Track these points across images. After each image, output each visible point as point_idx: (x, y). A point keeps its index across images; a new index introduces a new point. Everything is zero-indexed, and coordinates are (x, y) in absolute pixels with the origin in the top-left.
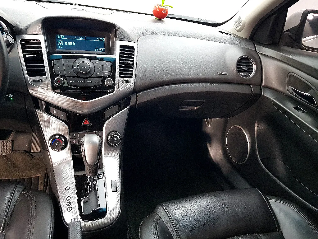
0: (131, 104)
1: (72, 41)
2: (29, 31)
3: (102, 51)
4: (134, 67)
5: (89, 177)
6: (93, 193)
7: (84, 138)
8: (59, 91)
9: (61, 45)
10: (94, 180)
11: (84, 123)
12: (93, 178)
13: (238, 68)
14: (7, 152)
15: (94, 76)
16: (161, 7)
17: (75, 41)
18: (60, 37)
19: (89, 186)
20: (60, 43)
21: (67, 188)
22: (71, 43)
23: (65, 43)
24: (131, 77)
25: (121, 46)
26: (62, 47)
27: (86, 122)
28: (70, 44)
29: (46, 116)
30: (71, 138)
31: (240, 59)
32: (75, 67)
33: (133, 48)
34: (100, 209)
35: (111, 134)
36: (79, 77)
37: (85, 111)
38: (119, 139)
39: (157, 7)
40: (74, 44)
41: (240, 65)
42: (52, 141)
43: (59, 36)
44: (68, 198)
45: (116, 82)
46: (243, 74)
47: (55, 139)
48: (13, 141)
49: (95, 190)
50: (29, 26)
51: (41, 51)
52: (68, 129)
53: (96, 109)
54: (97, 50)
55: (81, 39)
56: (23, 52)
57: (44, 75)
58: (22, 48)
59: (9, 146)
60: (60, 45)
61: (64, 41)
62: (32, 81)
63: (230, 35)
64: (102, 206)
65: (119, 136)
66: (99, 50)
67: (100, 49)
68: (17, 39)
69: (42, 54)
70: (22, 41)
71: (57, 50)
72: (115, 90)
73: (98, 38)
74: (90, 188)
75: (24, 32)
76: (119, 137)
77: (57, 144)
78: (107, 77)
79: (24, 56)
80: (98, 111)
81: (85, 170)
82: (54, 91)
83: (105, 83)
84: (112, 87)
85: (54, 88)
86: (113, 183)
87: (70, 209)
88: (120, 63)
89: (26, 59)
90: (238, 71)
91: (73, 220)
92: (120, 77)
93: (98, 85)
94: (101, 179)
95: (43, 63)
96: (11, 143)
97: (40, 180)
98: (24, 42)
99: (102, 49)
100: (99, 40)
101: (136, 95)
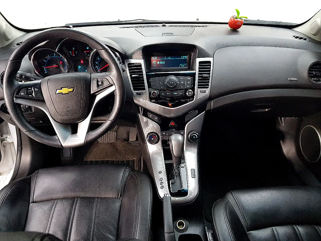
0: (207, 109)
2: (134, 56)
3: (185, 66)
4: (210, 79)
5: (175, 165)
6: (178, 178)
7: (171, 136)
8: (154, 101)
10: (179, 168)
11: (171, 124)
12: (178, 166)
13: (309, 73)
14: (113, 140)
15: (179, 89)
16: (236, 20)
17: (165, 60)
19: (175, 172)
20: (154, 63)
21: (160, 172)
22: (162, 62)
23: (158, 62)
24: (208, 88)
25: (200, 62)
26: (155, 66)
27: (173, 124)
29: (145, 119)
30: (162, 135)
31: (313, 65)
32: (165, 83)
33: (210, 62)
34: (183, 190)
35: (191, 133)
37: (172, 115)
38: (197, 137)
39: (233, 20)
40: (164, 63)
41: (312, 71)
42: (149, 137)
43: (153, 58)
44: (161, 180)
45: (195, 92)
46: (315, 79)
47: (151, 136)
48: (117, 132)
49: (179, 175)
50: (134, 53)
51: (142, 72)
52: (160, 129)
53: (180, 113)
54: (181, 66)
55: (169, 58)
56: (130, 72)
57: (144, 89)
58: (129, 70)
59: (115, 136)
62: (136, 94)
63: (305, 39)
64: (185, 187)
65: (196, 134)
66: (183, 66)
68: (125, 63)
69: (143, 74)
70: (129, 64)
72: (195, 99)
74: (176, 173)
75: (130, 57)
76: (197, 136)
77: (152, 139)
78: (189, 89)
79: (131, 75)
80: (181, 115)
81: (172, 159)
82: (151, 101)
83: (187, 94)
84: (193, 97)
85: (151, 99)
86: (193, 171)
87: (162, 187)
88: (199, 77)
89: (132, 78)
90: (310, 76)
91: (165, 195)
92: (198, 88)
93: (182, 95)
94: (183, 167)
95: (143, 80)
97: (135, 162)
98: (130, 65)
99: (185, 65)
100: (183, 58)
101: (211, 101)
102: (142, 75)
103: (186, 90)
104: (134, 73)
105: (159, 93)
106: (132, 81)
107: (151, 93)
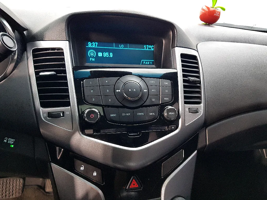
0: (199, 147)
1: (109, 51)
2: (47, 35)
3: (150, 64)
8: (90, 131)
9: (93, 57)
11: (130, 185)
14: (16, 193)
15: (147, 103)
17: (113, 51)
18: (92, 45)
20: (92, 54)
23: (99, 53)
24: (199, 103)
25: (183, 56)
26: (94, 60)
27: (134, 184)
28: (106, 54)
32: (118, 91)
36: (124, 107)
37: (133, 164)
40: (111, 55)
43: (90, 45)
45: (180, 112)
50: (47, 29)
51: (64, 66)
54: (143, 64)
55: (122, 47)
56: (36, 68)
57: (68, 104)
58: (35, 62)
59: (19, 186)
60: (91, 57)
61: (97, 50)
62: (46, 115)
66: (146, 63)
67: (147, 61)
68: (28, 49)
70: (34, 51)
71: (87, 64)
72: (180, 125)
73: (145, 46)
75: (39, 37)
78: (168, 105)
79: (37, 73)
82: (83, 133)
83: (166, 114)
85: (83, 128)
88: (184, 81)
89: (39, 78)
92: (186, 103)
93: (154, 118)
95: (66, 84)
96: (21, 182)
98: (37, 53)
99: (150, 62)
100: (146, 48)
101: (206, 130)
102: (65, 72)
103: (162, 107)
104: (45, 68)
105: (102, 114)
106: (38, 85)
107: (83, 113)
